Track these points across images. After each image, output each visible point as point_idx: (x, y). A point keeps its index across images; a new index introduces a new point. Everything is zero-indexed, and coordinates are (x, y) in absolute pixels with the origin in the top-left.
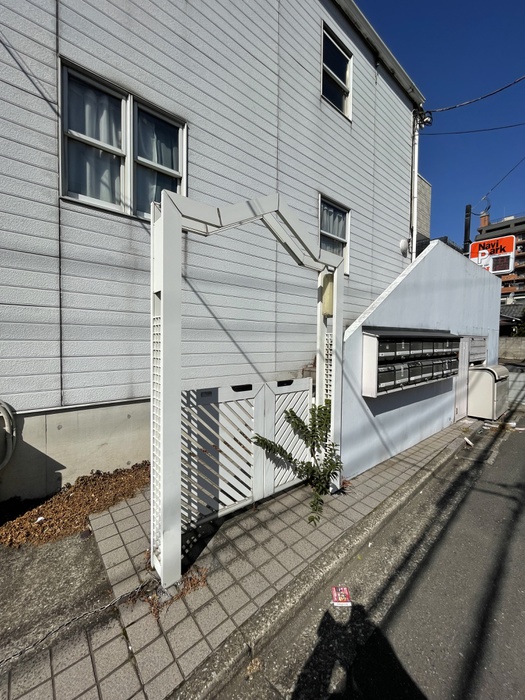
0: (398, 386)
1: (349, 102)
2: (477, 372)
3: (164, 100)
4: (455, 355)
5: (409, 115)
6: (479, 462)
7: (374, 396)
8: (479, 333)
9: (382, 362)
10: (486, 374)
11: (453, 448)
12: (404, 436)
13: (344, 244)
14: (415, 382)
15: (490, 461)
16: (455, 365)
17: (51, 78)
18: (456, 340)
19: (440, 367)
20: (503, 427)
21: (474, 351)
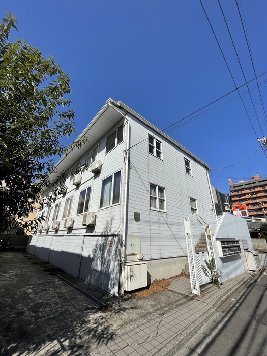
0: (227, 255)
1: (191, 172)
2: (247, 253)
3: (161, 185)
4: (239, 246)
5: (205, 170)
6: (256, 281)
7: (223, 257)
8: (243, 238)
9: (223, 248)
10: (250, 253)
11: (247, 278)
12: (231, 272)
13: (196, 210)
14: (231, 254)
15: (259, 281)
16: (240, 250)
17: (148, 186)
18: (238, 241)
19: (236, 250)
20: (261, 273)
21: (244, 245)
